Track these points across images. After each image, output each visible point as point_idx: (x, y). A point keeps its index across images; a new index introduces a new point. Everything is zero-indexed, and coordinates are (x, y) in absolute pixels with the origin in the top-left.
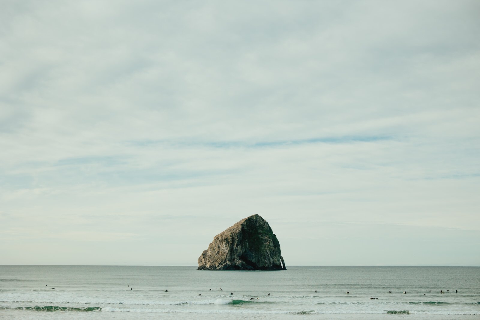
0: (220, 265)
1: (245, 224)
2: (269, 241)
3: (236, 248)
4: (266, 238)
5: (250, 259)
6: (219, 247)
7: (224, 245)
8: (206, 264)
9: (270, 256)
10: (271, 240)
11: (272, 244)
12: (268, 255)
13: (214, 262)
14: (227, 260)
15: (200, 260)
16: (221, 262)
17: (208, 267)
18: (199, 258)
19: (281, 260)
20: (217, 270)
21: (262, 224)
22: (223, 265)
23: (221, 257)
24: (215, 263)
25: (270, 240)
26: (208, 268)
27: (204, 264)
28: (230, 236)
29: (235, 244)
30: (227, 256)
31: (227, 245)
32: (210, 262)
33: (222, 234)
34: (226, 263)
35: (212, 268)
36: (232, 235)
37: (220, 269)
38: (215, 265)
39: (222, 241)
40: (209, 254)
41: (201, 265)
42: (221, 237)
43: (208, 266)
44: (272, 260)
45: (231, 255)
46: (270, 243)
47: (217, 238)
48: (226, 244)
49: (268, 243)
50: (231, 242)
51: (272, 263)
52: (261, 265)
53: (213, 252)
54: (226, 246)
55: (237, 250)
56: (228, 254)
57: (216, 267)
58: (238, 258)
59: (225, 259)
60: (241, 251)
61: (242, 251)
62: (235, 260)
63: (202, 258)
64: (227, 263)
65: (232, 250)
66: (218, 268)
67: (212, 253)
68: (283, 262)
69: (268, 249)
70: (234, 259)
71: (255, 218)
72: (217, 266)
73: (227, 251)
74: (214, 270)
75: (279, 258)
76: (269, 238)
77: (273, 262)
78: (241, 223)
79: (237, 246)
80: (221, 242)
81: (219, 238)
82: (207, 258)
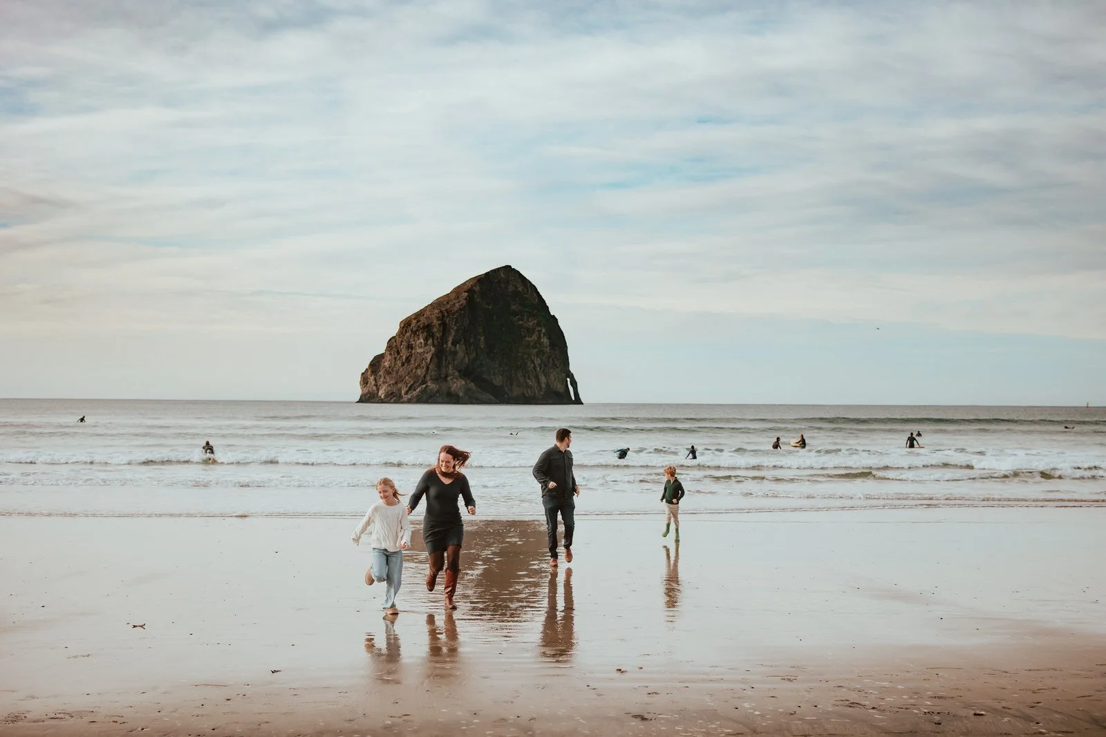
0: (410, 392)
1: (477, 288)
2: (539, 331)
3: (453, 349)
4: (531, 324)
5: (488, 378)
6: (410, 347)
7: (422, 341)
8: (378, 390)
9: (540, 369)
10: (544, 331)
11: (545, 340)
12: (535, 368)
13: (396, 383)
14: (428, 378)
15: (364, 378)
16: (414, 382)
17: (382, 397)
18: (363, 374)
19: (568, 380)
20: (403, 403)
21: (520, 289)
22: (418, 390)
23: (414, 371)
24: (399, 385)
25: (541, 331)
26: (382, 400)
27: (374, 388)
28: (438, 319)
29: (450, 339)
30: (428, 368)
31: (430, 341)
32: (387, 385)
33: (418, 315)
34: (424, 386)
35: (391, 399)
36: (443, 316)
37: (409, 401)
38: (400, 390)
39: (417, 330)
40: (386, 364)
41: (366, 390)
42: (414, 321)
43: (382, 393)
44: (543, 379)
45: (439, 366)
46: (539, 338)
47: (406, 325)
48: (426, 340)
49: (535, 337)
50: (438, 335)
51: (544, 386)
52: (516, 392)
53: (395, 358)
54: (426, 344)
55: (455, 353)
56: (431, 364)
57: (401, 397)
58: (457, 374)
59: (425, 377)
60: (464, 356)
61: (466, 356)
62: (449, 379)
63: (369, 373)
64: (427, 387)
65: (440, 354)
66: (406, 398)
67: (393, 360)
68: (574, 384)
69: (535, 351)
70: (446, 376)
71: (502, 276)
72: (403, 392)
73: (429, 356)
74: (395, 402)
75: (564, 375)
76: (538, 324)
77: (548, 385)
78: (466, 288)
79: (454, 344)
80: (414, 333)
81: (410, 325)
82: (381, 373)
